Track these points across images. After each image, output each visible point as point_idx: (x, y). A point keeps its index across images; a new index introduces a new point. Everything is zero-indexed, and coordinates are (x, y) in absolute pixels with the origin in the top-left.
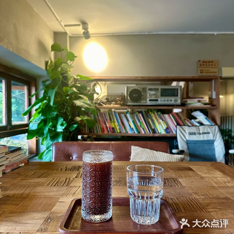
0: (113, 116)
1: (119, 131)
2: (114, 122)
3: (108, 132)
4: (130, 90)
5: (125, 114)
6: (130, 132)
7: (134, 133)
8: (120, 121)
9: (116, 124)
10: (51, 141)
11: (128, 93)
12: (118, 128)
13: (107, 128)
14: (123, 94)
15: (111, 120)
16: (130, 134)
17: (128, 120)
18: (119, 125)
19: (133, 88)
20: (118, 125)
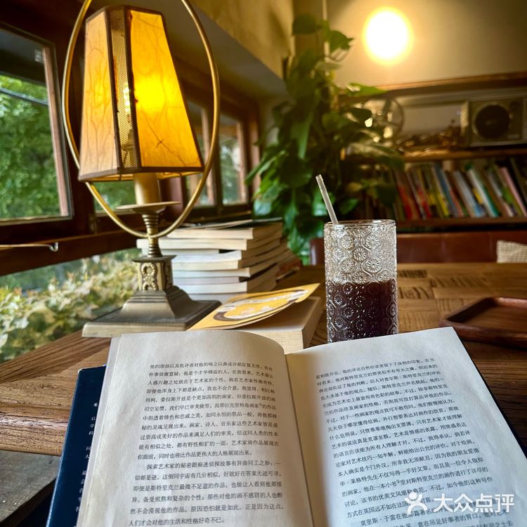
0: (432, 177)
1: (447, 213)
2: (435, 192)
3: (421, 216)
4: (479, 109)
5: (463, 170)
6: (476, 214)
7: (487, 215)
8: (449, 188)
9: (441, 196)
10: (302, 237)
11: (474, 117)
12: (444, 205)
13: (417, 206)
14: (455, 125)
15: (427, 187)
16: (476, 219)
17: (471, 186)
18: (447, 198)
19: (485, 105)
20: (444, 200)
